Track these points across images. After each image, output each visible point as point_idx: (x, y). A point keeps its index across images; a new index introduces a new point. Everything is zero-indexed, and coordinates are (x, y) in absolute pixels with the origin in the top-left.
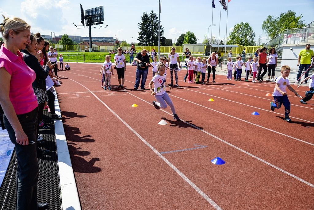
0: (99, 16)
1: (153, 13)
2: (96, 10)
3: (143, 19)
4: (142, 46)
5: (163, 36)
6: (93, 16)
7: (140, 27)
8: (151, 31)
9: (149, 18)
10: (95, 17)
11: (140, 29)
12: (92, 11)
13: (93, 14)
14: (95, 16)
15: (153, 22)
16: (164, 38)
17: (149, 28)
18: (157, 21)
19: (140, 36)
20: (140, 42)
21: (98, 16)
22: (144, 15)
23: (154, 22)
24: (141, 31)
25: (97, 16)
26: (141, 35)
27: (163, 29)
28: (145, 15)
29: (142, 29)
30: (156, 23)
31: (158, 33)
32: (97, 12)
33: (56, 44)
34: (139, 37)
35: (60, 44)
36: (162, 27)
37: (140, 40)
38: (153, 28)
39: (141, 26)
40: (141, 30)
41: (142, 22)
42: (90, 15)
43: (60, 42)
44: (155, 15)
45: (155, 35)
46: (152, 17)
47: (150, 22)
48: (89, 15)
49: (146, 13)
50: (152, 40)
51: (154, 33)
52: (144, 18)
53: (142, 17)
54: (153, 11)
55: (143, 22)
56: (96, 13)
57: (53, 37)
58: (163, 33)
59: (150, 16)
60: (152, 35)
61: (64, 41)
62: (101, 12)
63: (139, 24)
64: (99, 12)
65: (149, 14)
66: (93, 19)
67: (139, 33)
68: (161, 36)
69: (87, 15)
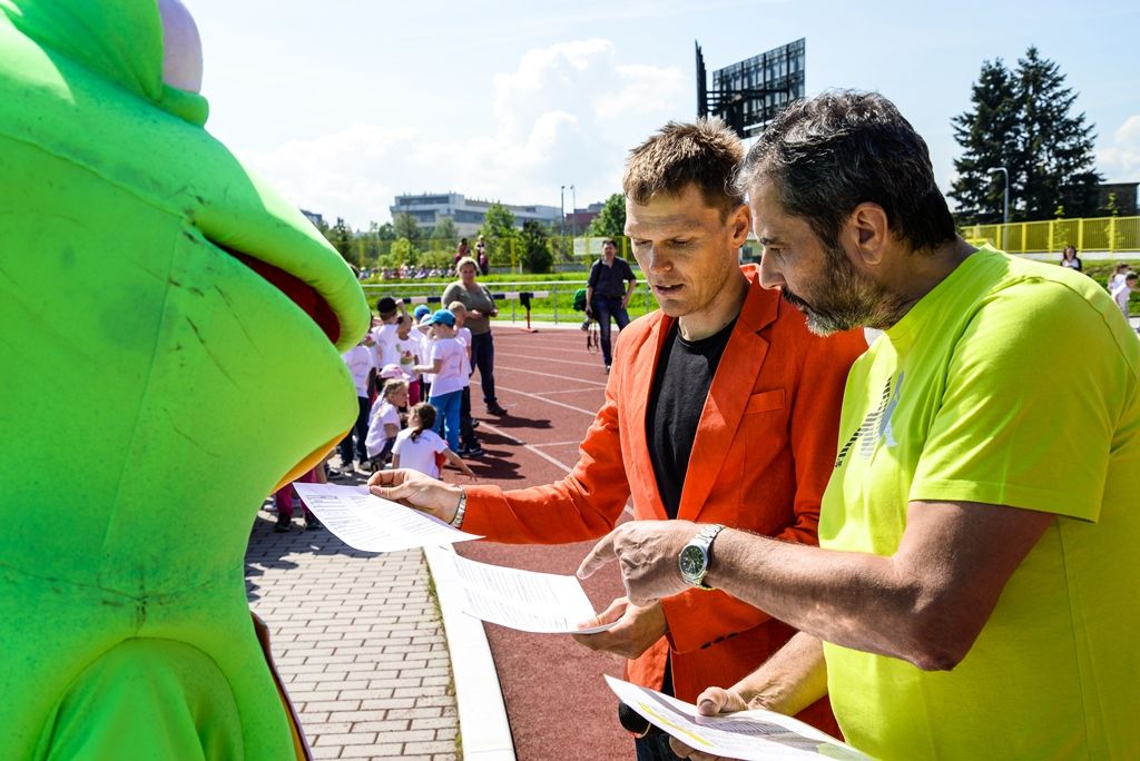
0: (780, 91)
1: (1033, 59)
2: (765, 62)
3: (980, 95)
4: (974, 224)
5: (1089, 168)
6: (749, 95)
7: (964, 133)
8: (1020, 148)
9: (1012, 85)
10: (757, 98)
11: (962, 143)
12: (745, 71)
13: (750, 82)
14: (762, 94)
15: (1033, 103)
16: (1091, 178)
17: (1009, 137)
18: (1055, 97)
19: (965, 180)
20: (961, 208)
21: (777, 91)
22: (987, 75)
23: (1038, 104)
24: (969, 154)
25: (772, 92)
26: (966, 175)
27: (1089, 135)
28: (993, 73)
29: (977, 143)
30: (1049, 105)
31: (1059, 153)
32: (773, 74)
33: (578, 235)
34: (954, 185)
35: (596, 236)
36: (1083, 126)
37: (959, 199)
38: (1031, 133)
39: (967, 128)
40: (970, 149)
41: (972, 108)
42: (737, 92)
43: (597, 227)
44: (1048, 69)
45: (1047, 168)
46: (1026, 81)
47: (1017, 107)
48: (729, 91)
49: (998, 64)
50: (1023, 195)
51: (1036, 156)
52: (987, 88)
53: (975, 88)
54: (1032, 53)
55: (980, 109)
56: (768, 79)
57: (569, 210)
58: (1088, 154)
59: (1020, 76)
60: (1028, 169)
61: (609, 221)
62: (792, 71)
63: (955, 123)
64: (781, 71)
65: (1012, 68)
66: (750, 107)
67: (957, 163)
68: (1079, 171)
69: (721, 92)
